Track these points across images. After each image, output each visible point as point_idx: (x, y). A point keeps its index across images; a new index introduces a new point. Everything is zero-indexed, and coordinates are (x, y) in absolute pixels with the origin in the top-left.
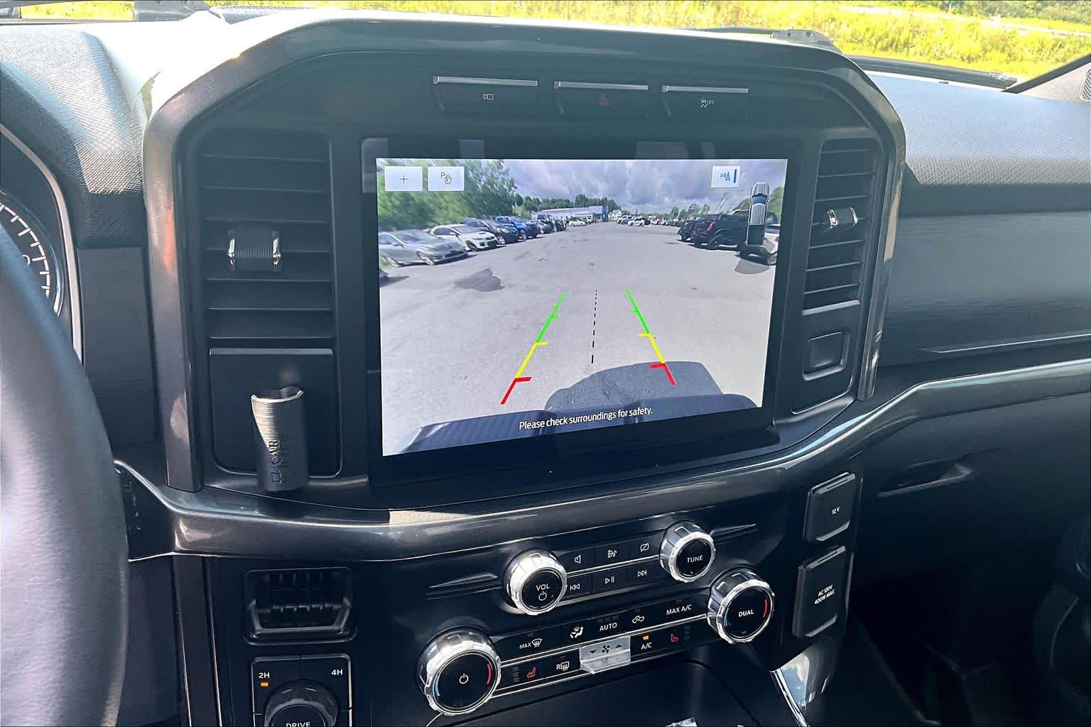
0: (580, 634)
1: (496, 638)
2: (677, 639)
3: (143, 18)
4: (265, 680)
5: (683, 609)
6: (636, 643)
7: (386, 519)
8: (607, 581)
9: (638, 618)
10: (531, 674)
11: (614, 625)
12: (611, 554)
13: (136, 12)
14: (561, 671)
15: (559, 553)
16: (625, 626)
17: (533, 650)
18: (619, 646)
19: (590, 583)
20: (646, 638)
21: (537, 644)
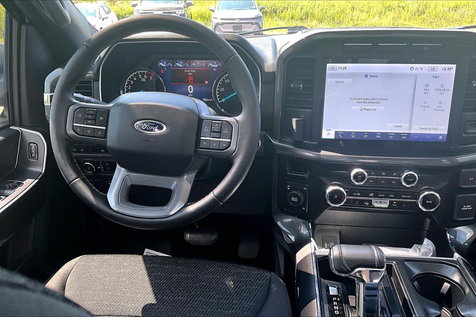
0: (372, 195)
1: (346, 190)
2: (405, 206)
3: (289, 33)
4: (289, 187)
5: (408, 197)
6: (391, 203)
7: (320, 152)
8: (382, 182)
9: (392, 196)
10: (357, 203)
11: (384, 196)
12: (383, 174)
13: (288, 32)
14: (365, 205)
15: (367, 170)
16: (387, 197)
17: (357, 196)
18: (385, 202)
19: (376, 180)
20: (395, 203)
21: (359, 195)
